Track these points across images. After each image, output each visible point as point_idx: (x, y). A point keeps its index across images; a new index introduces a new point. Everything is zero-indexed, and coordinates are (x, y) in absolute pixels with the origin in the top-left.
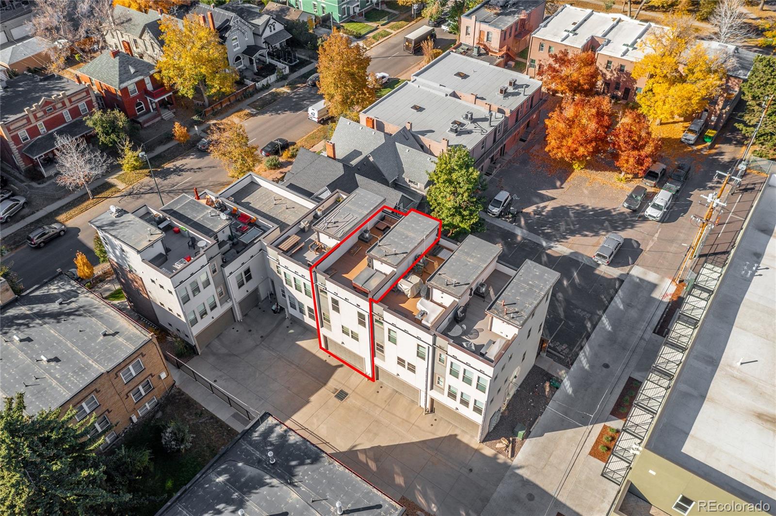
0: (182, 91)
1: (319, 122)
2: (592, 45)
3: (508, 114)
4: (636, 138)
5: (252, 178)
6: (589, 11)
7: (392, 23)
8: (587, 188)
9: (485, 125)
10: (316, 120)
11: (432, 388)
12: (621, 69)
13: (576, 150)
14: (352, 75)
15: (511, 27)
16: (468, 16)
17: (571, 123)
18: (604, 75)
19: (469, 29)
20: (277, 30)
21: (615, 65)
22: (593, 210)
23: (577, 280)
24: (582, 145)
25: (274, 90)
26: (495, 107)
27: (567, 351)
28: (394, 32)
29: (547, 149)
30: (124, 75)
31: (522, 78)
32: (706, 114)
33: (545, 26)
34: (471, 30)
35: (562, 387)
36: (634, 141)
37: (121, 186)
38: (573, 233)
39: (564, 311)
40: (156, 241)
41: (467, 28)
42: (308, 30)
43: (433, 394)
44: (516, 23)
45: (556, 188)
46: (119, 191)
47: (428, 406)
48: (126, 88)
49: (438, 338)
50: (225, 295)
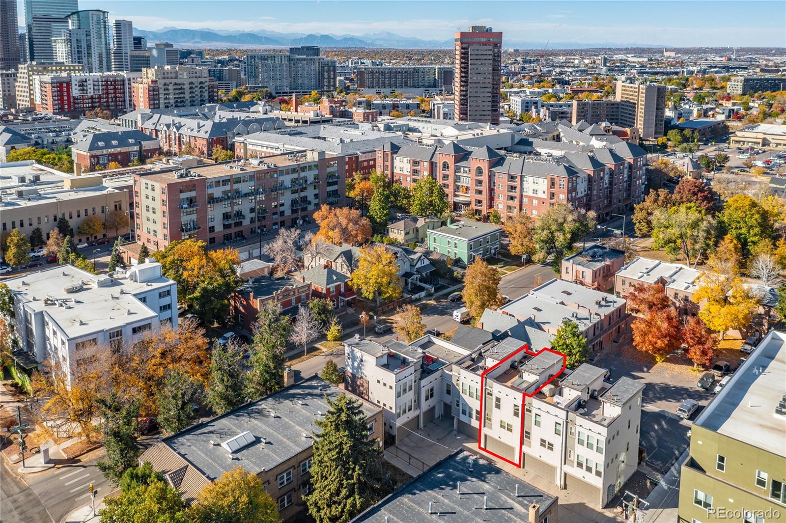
0: (365, 294)
1: (461, 322)
2: (662, 282)
3: (603, 317)
4: (698, 335)
5: (430, 338)
6: (657, 262)
7: (507, 267)
8: (668, 374)
9: (587, 322)
10: (459, 321)
11: (565, 464)
12: (686, 299)
13: (656, 343)
14: (488, 288)
15: (600, 269)
16: (567, 260)
17: (649, 324)
18: (674, 303)
19: (568, 270)
20: (425, 264)
21: (681, 296)
22: (674, 387)
23: (665, 426)
24: (659, 338)
25: (424, 302)
26: (593, 312)
27: (661, 465)
28: (509, 273)
29: (634, 344)
30: (329, 281)
31: (611, 297)
32: (758, 333)
33: (625, 269)
34: (570, 270)
35: (659, 485)
36: (697, 337)
37: (324, 350)
38: (660, 399)
39: (657, 443)
40: (385, 354)
41: (567, 268)
42: (446, 266)
43: (567, 469)
44: (603, 267)
45: (644, 372)
46: (323, 352)
47: (563, 483)
48: (330, 288)
49: (570, 413)
50: (418, 404)
